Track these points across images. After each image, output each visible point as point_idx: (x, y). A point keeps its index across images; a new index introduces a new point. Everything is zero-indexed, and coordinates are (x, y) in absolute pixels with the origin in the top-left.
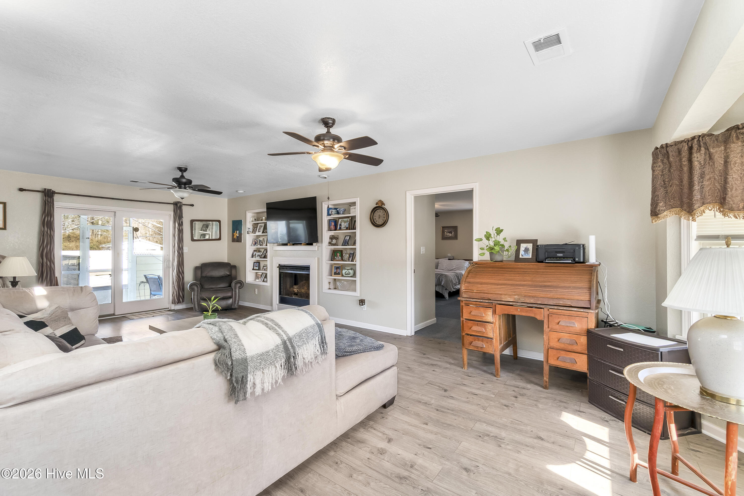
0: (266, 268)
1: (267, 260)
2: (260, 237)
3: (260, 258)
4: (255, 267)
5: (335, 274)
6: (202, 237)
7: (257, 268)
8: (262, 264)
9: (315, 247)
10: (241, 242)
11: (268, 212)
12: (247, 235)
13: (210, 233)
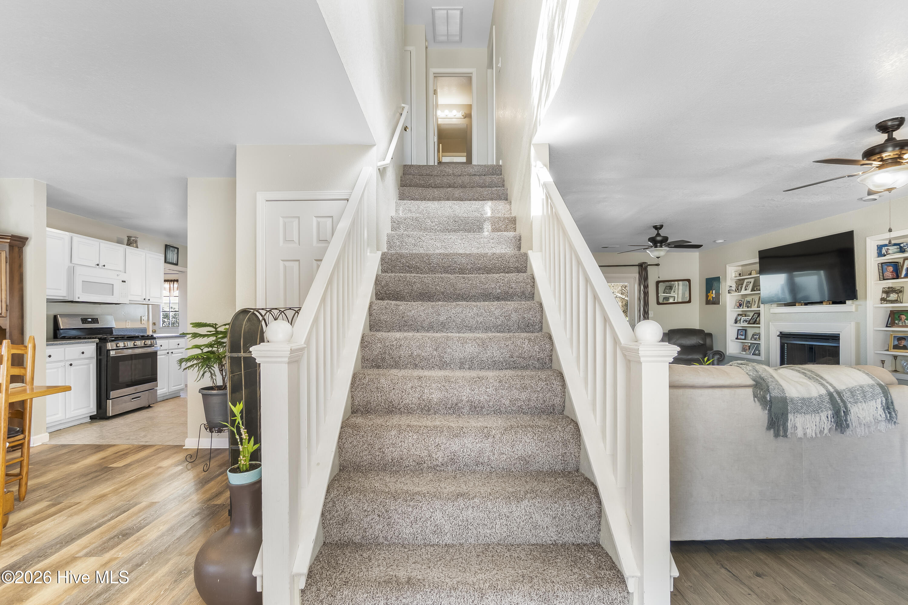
0: (758, 337)
1: (759, 327)
2: (748, 297)
3: (748, 324)
4: (739, 336)
5: (896, 347)
6: (664, 301)
7: (743, 337)
8: (750, 332)
9: (850, 305)
10: (719, 304)
11: (761, 263)
12: (728, 295)
13: (676, 296)
